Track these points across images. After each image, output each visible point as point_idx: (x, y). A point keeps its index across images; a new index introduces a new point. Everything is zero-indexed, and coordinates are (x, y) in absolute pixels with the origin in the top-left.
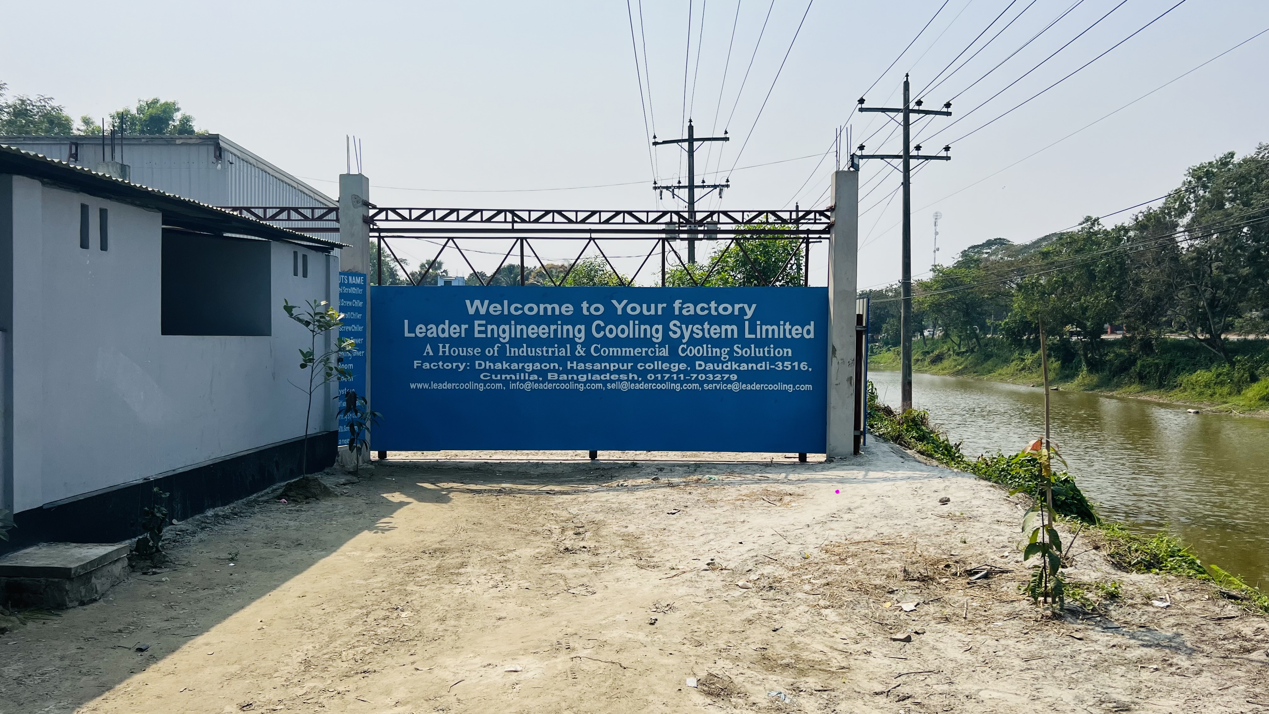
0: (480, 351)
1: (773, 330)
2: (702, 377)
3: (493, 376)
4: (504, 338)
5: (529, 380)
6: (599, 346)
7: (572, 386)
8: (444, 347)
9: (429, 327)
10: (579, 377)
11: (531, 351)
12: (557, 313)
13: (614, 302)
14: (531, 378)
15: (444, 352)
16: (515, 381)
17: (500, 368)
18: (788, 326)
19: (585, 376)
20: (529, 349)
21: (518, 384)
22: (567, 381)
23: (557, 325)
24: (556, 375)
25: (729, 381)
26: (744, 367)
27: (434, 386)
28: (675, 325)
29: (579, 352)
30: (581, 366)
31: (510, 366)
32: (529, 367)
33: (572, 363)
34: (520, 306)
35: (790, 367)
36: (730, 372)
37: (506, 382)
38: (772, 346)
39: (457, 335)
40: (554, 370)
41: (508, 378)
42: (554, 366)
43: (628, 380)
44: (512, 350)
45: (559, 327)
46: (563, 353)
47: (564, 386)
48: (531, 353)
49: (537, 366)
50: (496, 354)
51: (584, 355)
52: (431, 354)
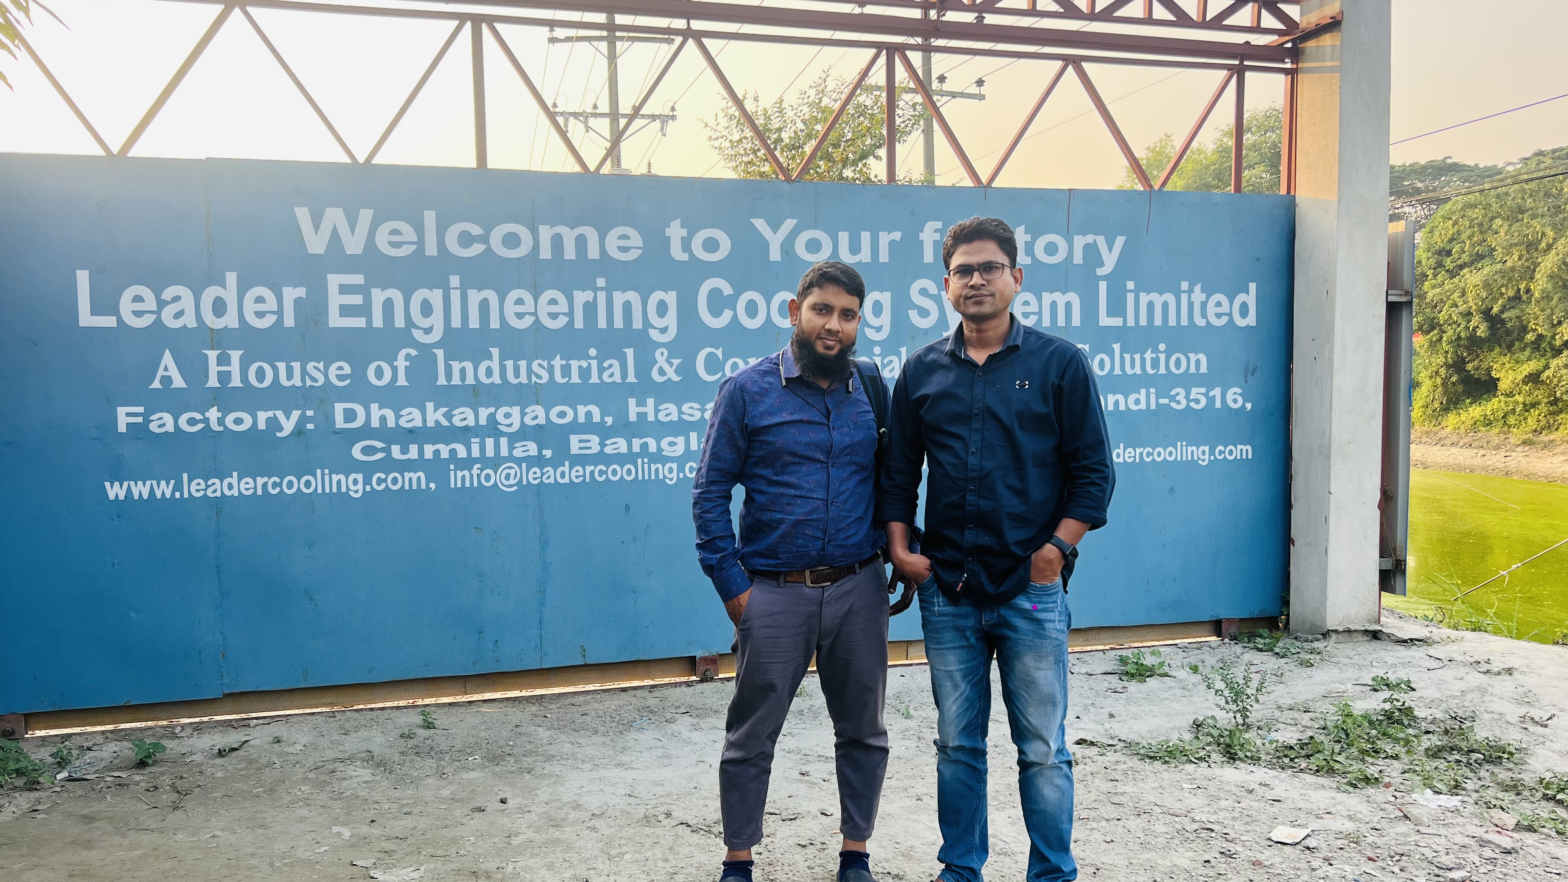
0: (347, 370)
1: (1165, 305)
3: (396, 451)
4: (428, 331)
5: (511, 458)
8: (223, 360)
11: (517, 370)
13: (760, 224)
14: (518, 453)
15: (224, 377)
16: (467, 464)
17: (418, 423)
18: (1198, 296)
19: (681, 440)
20: (509, 364)
21: (475, 471)
23: (595, 289)
24: (595, 440)
27: (195, 488)
28: (923, 292)
29: (662, 372)
30: (669, 412)
31: (448, 416)
32: (510, 418)
33: (641, 403)
35: (1203, 401)
37: (436, 468)
38: (1162, 347)
39: (268, 321)
40: (589, 427)
41: (445, 455)
44: (456, 366)
45: (602, 296)
46: (613, 373)
47: (619, 473)
48: (517, 375)
49: (537, 414)
50: (402, 381)
51: (675, 378)
52: (178, 382)
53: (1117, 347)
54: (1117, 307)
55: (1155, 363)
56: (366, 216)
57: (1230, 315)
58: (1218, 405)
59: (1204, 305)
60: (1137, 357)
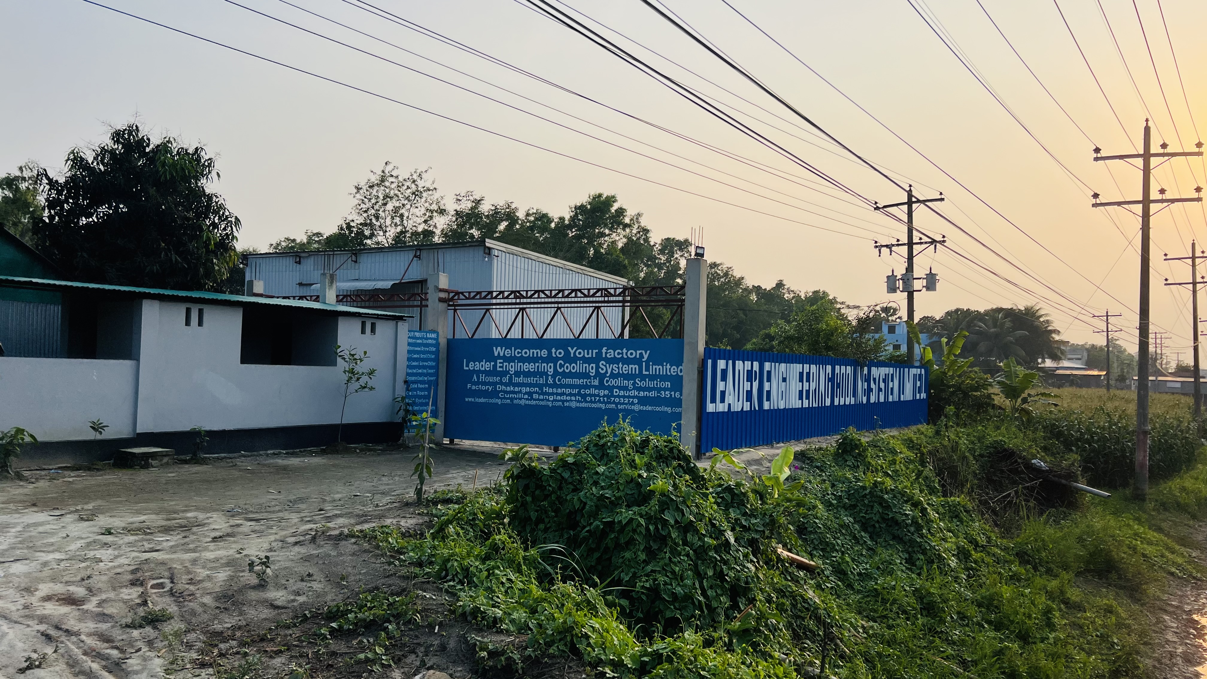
0: (499, 379)
1: (660, 369)
2: (617, 400)
3: (506, 395)
4: (512, 371)
6: (561, 377)
8: (482, 376)
9: (475, 364)
10: (550, 397)
13: (569, 348)
14: (525, 397)
15: (482, 379)
16: (516, 399)
17: (510, 390)
19: (553, 397)
20: (524, 378)
21: (518, 400)
23: (539, 363)
24: (537, 395)
25: (633, 404)
26: (642, 394)
27: (477, 400)
29: (550, 381)
30: (551, 390)
31: (514, 389)
32: (524, 390)
36: (633, 397)
37: (512, 399)
39: (489, 369)
41: (513, 397)
43: (575, 401)
44: (516, 379)
46: (541, 381)
47: (541, 403)
48: (525, 381)
49: (528, 389)
50: (507, 381)
51: (553, 383)
52: (476, 380)
53: (647, 379)
55: (657, 384)
56: (504, 348)
57: (677, 372)
60: (652, 382)
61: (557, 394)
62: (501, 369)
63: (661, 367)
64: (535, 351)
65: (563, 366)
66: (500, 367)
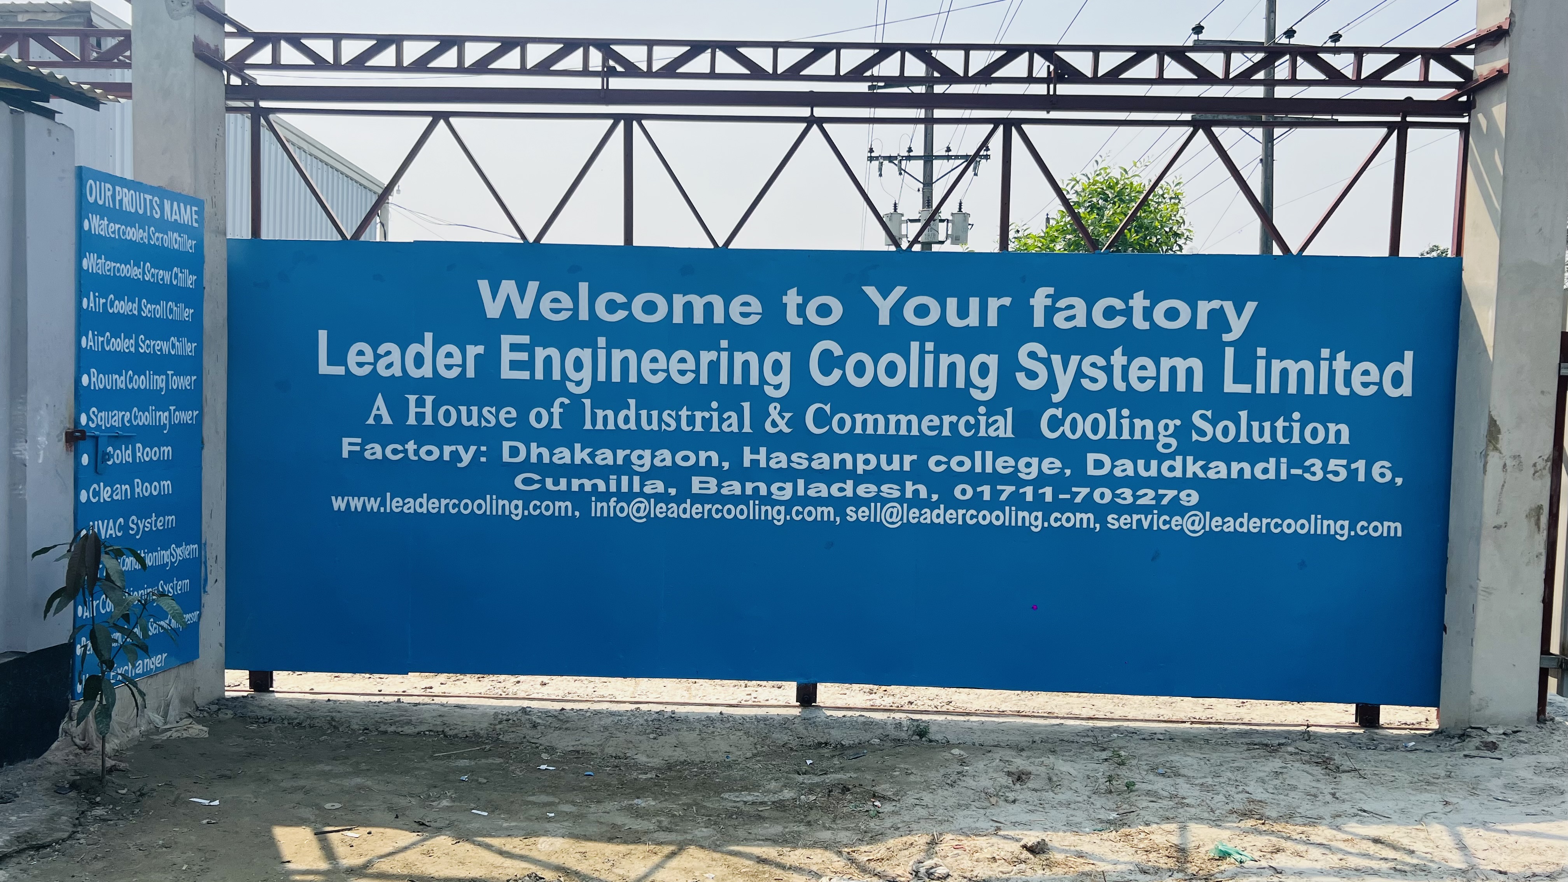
0: (514, 414)
1: (1301, 373)
2: (1103, 495)
3: (549, 482)
4: (579, 383)
5: (641, 494)
6: (827, 408)
7: (753, 511)
8: (420, 403)
9: (382, 350)
10: (774, 488)
11: (650, 418)
12: (719, 318)
13: (871, 291)
14: (647, 490)
15: (420, 417)
16: (605, 497)
17: (567, 460)
18: (1341, 363)
19: (789, 486)
20: (644, 413)
21: (612, 503)
22: (742, 499)
23: (719, 350)
24: (713, 482)
25: (1176, 508)
26: (1218, 470)
27: (395, 505)
28: (1032, 355)
29: (774, 424)
30: (779, 460)
31: (592, 455)
32: (643, 459)
33: (755, 451)
34: (620, 298)
35: (1343, 474)
36: (1181, 484)
37: (581, 499)
38: (1296, 415)
39: (455, 373)
40: (708, 470)
41: (588, 488)
42: (709, 459)
43: (901, 500)
44: (600, 413)
45: (724, 355)
46: (731, 424)
47: (732, 512)
48: (650, 422)
49: (664, 458)
50: (556, 425)
51: (787, 430)
52: (387, 420)
53: (1243, 414)
54: (1244, 373)
55: (1288, 432)
56: (533, 287)
57: (1380, 384)
58: (1361, 477)
59: (1348, 374)
60: (1267, 425)
61: (811, 476)
62: (525, 375)
63: (1307, 366)
64: (698, 303)
65: (841, 362)
66: (515, 365)
